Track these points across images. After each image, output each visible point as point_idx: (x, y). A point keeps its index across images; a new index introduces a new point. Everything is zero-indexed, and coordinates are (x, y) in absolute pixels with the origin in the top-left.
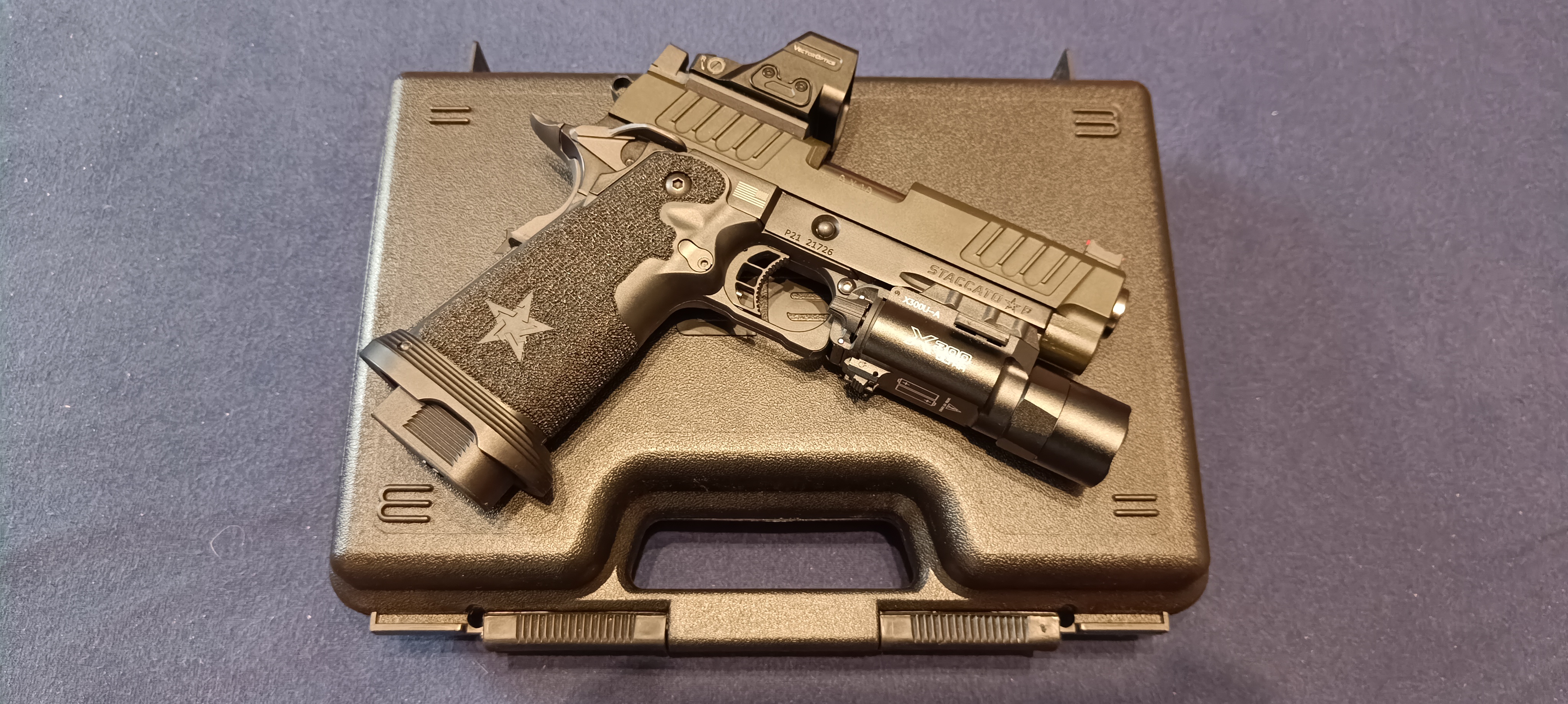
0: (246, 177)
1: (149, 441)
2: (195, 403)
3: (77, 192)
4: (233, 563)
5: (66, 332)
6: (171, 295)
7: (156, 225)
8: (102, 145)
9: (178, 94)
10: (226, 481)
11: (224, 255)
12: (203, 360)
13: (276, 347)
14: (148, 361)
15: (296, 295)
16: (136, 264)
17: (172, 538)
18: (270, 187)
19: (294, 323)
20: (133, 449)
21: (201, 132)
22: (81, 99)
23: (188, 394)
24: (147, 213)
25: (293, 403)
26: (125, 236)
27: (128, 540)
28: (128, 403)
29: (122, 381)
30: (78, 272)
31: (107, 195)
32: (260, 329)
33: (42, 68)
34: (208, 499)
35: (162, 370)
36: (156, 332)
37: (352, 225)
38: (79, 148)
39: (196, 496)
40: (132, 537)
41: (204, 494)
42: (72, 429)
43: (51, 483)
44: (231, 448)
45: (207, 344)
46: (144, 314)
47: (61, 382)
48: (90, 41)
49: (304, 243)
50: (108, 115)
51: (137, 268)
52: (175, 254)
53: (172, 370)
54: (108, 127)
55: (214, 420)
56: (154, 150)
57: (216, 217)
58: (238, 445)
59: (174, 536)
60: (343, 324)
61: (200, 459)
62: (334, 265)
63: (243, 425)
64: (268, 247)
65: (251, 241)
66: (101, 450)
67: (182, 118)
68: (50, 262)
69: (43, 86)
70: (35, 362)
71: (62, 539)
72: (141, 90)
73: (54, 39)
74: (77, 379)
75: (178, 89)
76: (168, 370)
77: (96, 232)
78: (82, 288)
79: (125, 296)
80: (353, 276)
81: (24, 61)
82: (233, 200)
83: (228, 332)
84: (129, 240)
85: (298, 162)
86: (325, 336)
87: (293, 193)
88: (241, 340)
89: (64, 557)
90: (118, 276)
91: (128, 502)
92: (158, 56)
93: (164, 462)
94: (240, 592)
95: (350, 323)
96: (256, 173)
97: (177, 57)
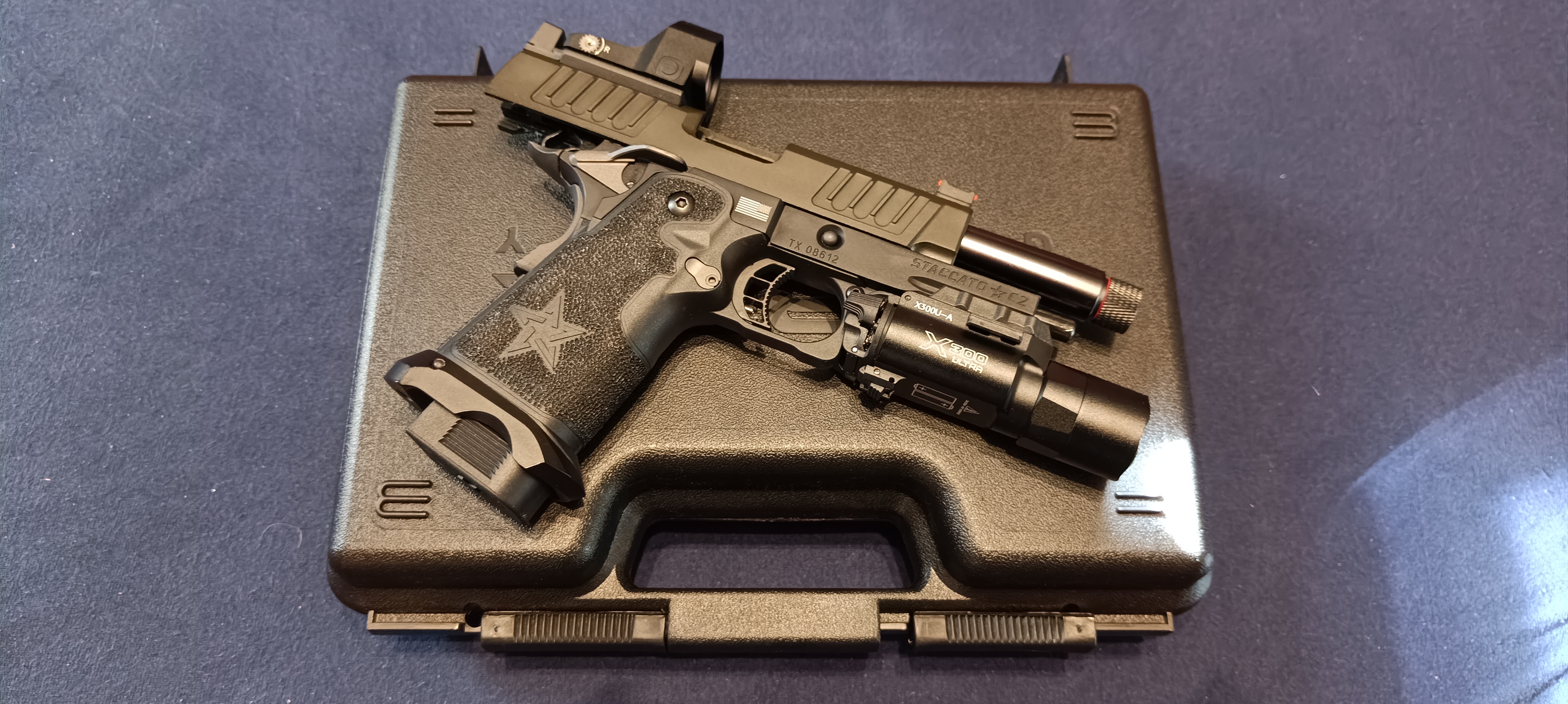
0: (237, 243)
1: (129, 515)
2: (178, 476)
3: (65, 258)
4: (212, 644)
5: (50, 401)
6: (157, 364)
7: (144, 292)
8: (92, 210)
9: (171, 158)
10: (208, 558)
11: (212, 323)
12: (187, 432)
13: (262, 417)
14: (131, 433)
15: (285, 363)
16: (122, 333)
17: (150, 617)
18: (260, 253)
19: (282, 392)
20: (113, 524)
21: (193, 196)
22: (72, 163)
23: (171, 467)
24: (135, 279)
25: (277, 477)
26: (112, 303)
27: (105, 620)
28: (109, 476)
29: (104, 453)
30: (63, 340)
31: (95, 261)
32: (246, 399)
33: (34, 131)
34: (188, 576)
35: (144, 441)
36: (141, 403)
37: (344, 292)
38: (69, 213)
39: (176, 573)
40: (110, 616)
41: (185, 572)
42: (51, 503)
43: (27, 558)
44: (214, 524)
45: (193, 414)
46: (129, 383)
47: (42, 454)
48: (83, 105)
49: (294, 311)
50: (99, 180)
51: (123, 337)
52: (163, 322)
53: (156, 441)
54: (99, 192)
55: (197, 494)
56: (145, 216)
57: (205, 284)
58: (222, 519)
59: (152, 616)
60: (332, 393)
61: (182, 535)
62: (324, 332)
63: (226, 499)
64: (257, 314)
65: (240, 309)
66: (80, 525)
67: (174, 182)
68: (35, 330)
69: (34, 151)
70: (16, 432)
71: (38, 619)
72: (133, 154)
73: (46, 101)
74: (59, 451)
75: (170, 153)
76: (151, 442)
77: (83, 299)
78: (66, 357)
79: (111, 365)
80: (344, 343)
81: (17, 125)
82: (224, 266)
83: (215, 403)
84: (116, 307)
85: (290, 227)
86: (313, 406)
87: (284, 259)
88: (227, 410)
89: (39, 638)
90: (104, 345)
91: (106, 580)
92: (151, 120)
93: (144, 537)
94: (219, 675)
95: (338, 392)
96: (247, 239)
97: (170, 120)
